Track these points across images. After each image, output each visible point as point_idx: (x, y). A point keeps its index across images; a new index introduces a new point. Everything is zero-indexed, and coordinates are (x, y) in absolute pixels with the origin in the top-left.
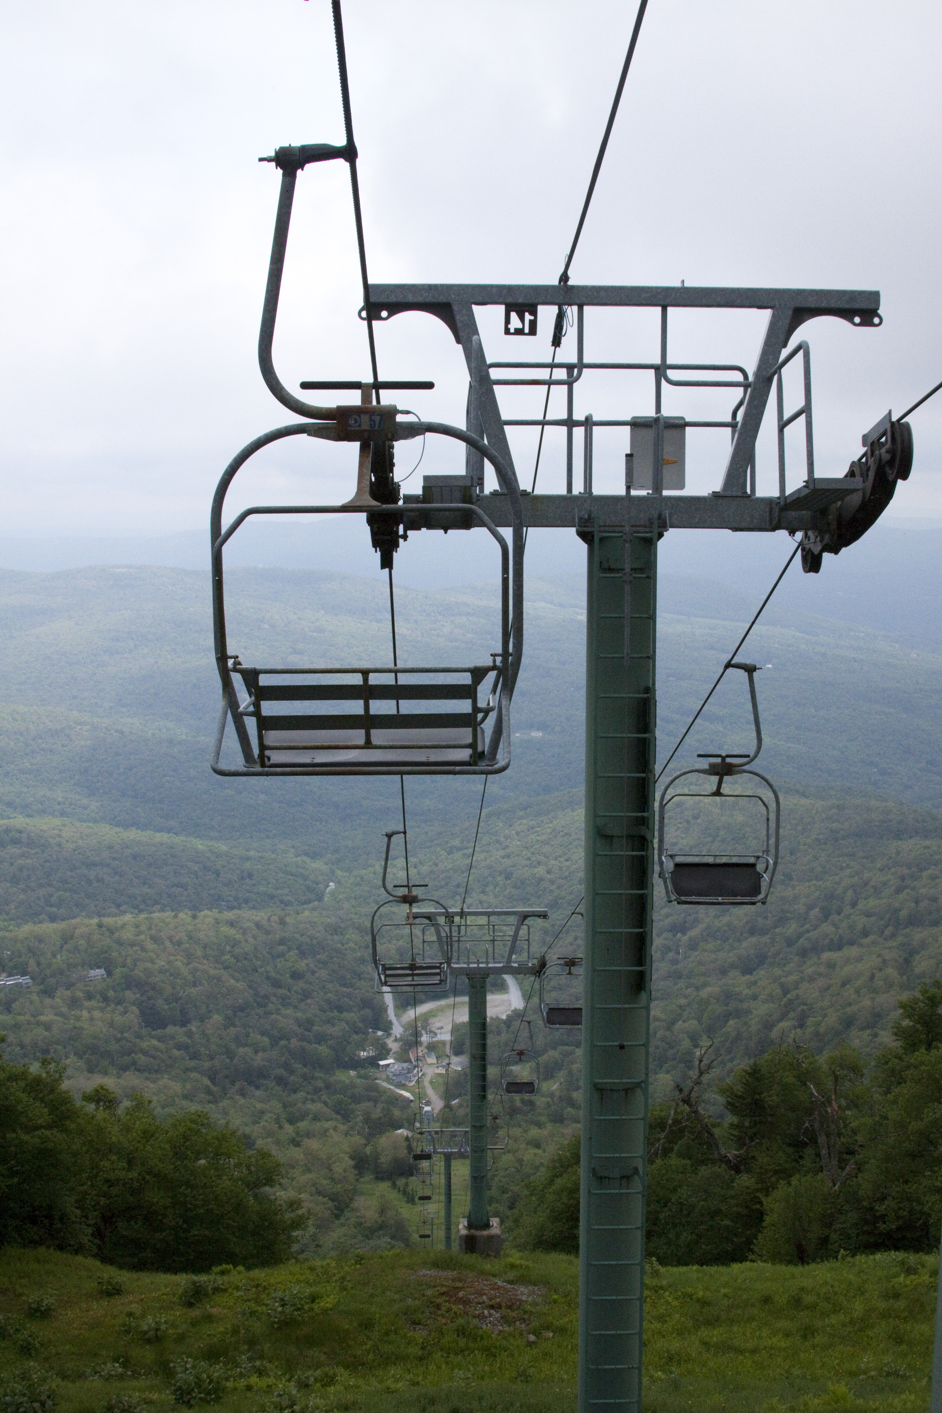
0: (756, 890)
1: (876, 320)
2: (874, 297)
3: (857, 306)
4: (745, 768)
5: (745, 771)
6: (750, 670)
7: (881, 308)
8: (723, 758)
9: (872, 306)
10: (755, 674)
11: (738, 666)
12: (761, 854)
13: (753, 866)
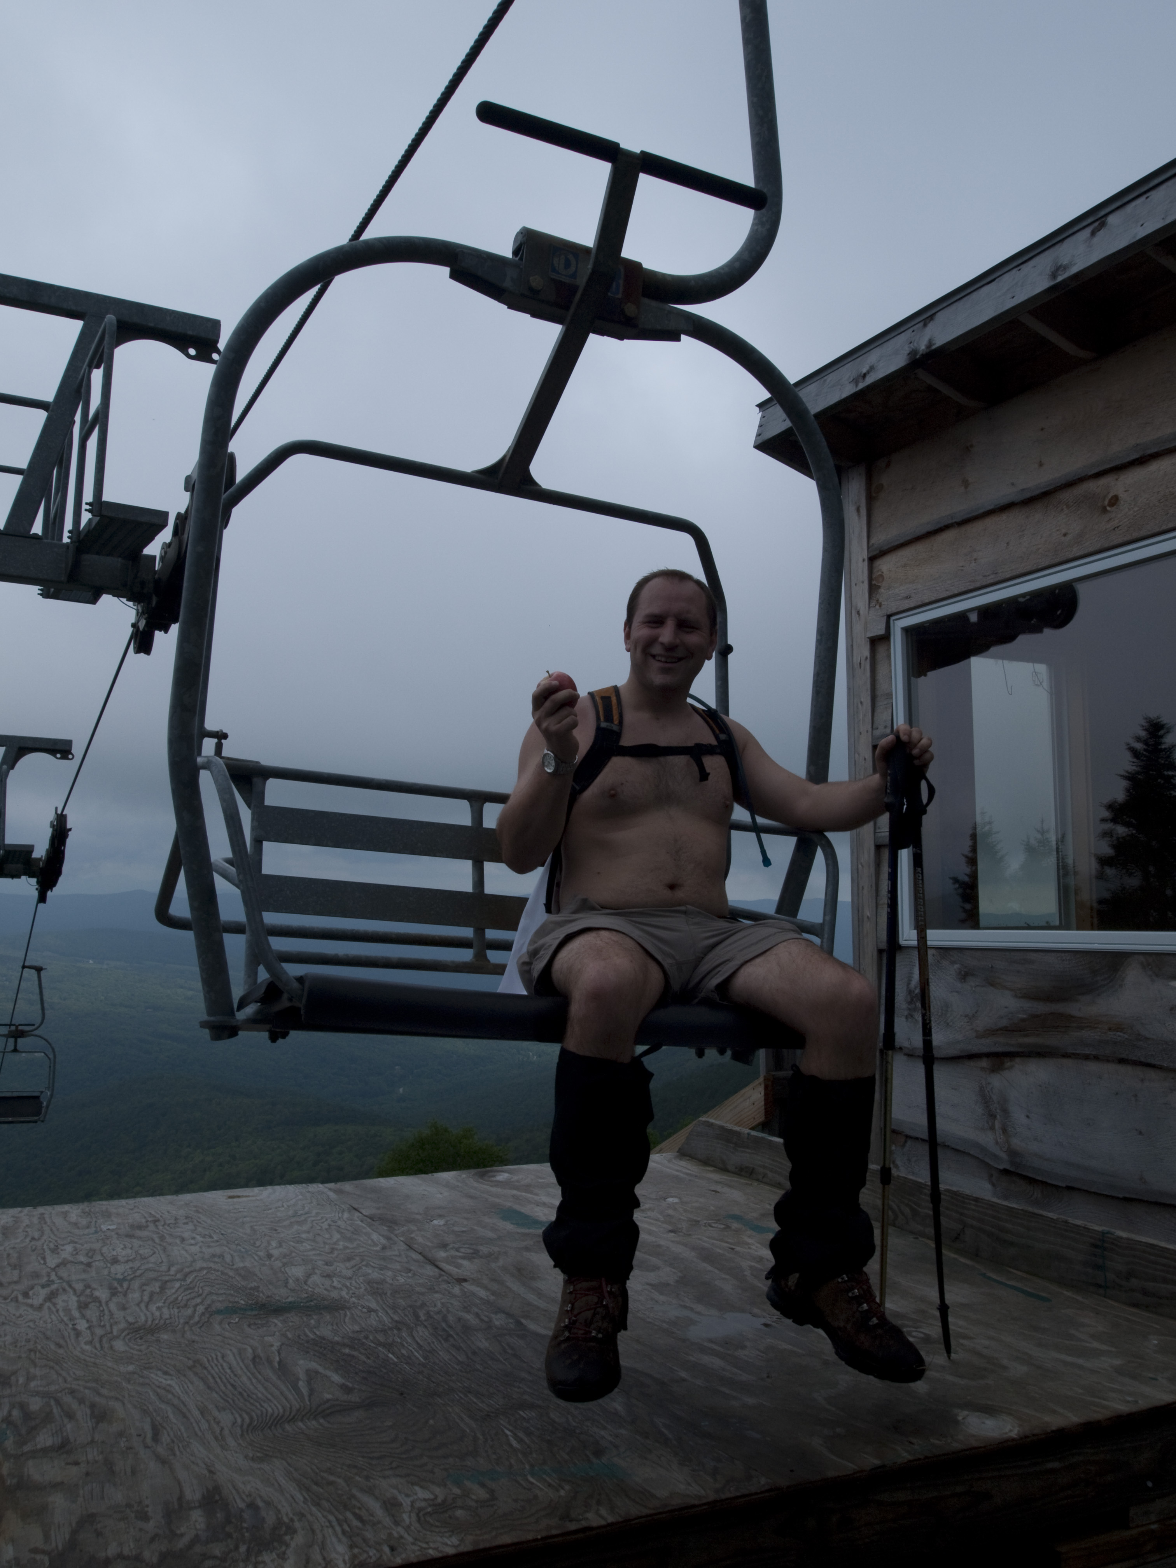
0: (38, 1113)
1: (70, 756)
2: (69, 743)
3: (57, 747)
4: (34, 1033)
5: (33, 1035)
6: (39, 970)
7: (73, 748)
8: (17, 1026)
9: (68, 748)
10: (43, 973)
11: (30, 967)
12: (44, 1090)
13: (38, 1098)
